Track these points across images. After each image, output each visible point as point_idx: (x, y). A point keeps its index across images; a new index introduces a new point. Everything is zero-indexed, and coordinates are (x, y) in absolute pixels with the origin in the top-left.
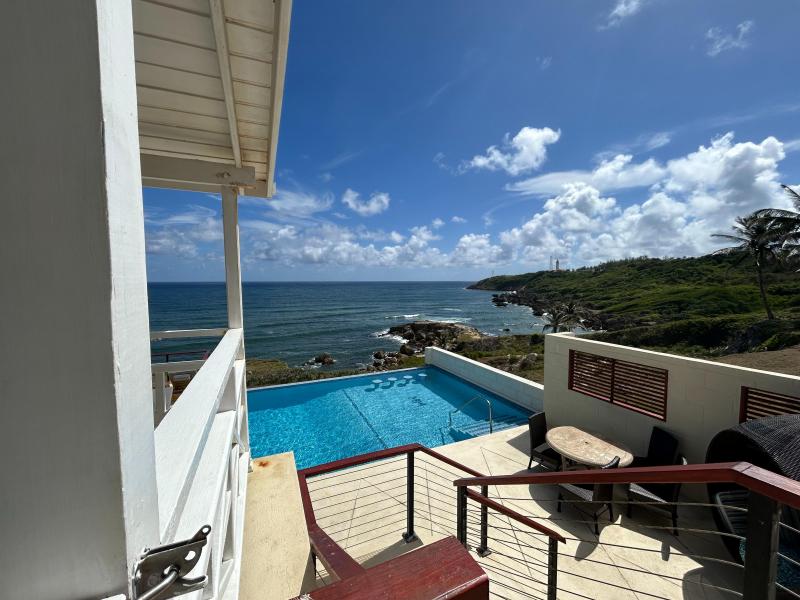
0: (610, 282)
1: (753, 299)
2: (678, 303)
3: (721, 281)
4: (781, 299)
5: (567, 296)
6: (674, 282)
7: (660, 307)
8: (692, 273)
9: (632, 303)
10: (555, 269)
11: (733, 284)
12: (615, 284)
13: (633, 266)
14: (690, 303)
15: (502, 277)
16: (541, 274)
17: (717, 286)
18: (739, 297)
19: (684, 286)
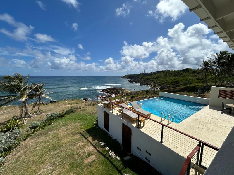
0: (159, 76)
1: (193, 81)
2: (177, 82)
3: (185, 76)
4: (199, 81)
5: (148, 80)
6: (174, 76)
7: (172, 83)
8: (179, 74)
9: (165, 82)
10: (144, 73)
11: (188, 77)
12: (160, 77)
13: (165, 72)
14: (179, 82)
15: (130, 75)
16: (140, 74)
17: (184, 78)
18: (190, 80)
19: (177, 78)
